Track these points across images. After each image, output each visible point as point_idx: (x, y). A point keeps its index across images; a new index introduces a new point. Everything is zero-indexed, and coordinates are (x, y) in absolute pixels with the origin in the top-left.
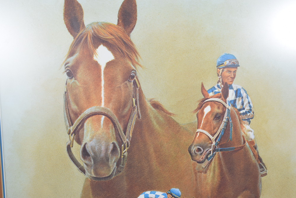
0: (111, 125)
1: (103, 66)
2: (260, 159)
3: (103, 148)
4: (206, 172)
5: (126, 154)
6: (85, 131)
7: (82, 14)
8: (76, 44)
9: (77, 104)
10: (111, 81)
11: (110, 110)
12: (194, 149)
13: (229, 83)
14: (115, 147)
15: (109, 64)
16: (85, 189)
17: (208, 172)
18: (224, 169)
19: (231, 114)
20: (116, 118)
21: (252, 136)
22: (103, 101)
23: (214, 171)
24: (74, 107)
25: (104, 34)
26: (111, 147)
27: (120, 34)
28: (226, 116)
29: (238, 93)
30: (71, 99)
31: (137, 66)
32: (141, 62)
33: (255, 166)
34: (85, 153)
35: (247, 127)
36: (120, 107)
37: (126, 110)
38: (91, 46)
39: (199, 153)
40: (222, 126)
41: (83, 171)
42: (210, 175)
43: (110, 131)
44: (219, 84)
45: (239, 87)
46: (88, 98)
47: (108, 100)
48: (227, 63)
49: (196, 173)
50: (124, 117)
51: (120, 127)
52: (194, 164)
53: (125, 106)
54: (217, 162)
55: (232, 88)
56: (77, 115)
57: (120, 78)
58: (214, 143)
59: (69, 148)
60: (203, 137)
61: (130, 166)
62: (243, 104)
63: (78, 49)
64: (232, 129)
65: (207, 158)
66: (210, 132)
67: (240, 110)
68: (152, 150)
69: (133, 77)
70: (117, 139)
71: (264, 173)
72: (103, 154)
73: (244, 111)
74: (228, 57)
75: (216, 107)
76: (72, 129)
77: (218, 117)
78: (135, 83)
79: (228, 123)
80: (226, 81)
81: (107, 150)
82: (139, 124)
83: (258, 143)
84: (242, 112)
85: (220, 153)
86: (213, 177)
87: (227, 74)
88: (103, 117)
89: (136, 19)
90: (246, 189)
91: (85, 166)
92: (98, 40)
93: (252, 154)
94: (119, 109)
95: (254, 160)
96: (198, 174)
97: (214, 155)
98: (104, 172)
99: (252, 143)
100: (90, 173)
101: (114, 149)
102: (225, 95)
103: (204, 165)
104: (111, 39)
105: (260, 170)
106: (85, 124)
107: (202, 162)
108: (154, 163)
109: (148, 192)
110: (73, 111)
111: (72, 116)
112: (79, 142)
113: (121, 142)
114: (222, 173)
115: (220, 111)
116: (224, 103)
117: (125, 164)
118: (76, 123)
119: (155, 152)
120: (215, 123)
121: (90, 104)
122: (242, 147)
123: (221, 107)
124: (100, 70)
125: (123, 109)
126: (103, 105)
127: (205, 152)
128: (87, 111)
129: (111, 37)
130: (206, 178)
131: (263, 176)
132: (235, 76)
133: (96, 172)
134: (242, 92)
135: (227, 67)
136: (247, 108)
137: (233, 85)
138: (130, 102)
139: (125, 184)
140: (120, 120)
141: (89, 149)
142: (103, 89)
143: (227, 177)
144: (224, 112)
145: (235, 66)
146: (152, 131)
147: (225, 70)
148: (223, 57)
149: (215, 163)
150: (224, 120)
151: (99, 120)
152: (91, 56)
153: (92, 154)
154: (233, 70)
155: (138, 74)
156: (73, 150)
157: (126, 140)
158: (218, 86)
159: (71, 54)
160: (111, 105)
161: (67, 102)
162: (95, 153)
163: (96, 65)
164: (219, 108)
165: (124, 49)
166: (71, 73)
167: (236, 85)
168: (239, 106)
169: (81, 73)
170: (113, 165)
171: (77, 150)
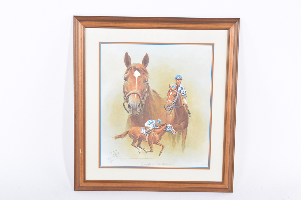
0: (138, 97)
1: (137, 77)
2: (189, 111)
3: (135, 105)
4: (170, 114)
5: (143, 107)
6: (130, 99)
7: (130, 60)
8: (128, 70)
9: (127, 90)
10: (139, 83)
11: (138, 92)
12: (166, 106)
13: (179, 85)
14: (139, 104)
15: (139, 77)
16: (128, 118)
17: (171, 114)
18: (176, 114)
19: (179, 95)
20: (140, 95)
21: (186, 103)
22: (136, 89)
23: (173, 114)
24: (126, 91)
25: (138, 67)
26: (138, 105)
27: (143, 67)
28: (177, 96)
29: (182, 88)
30: (125, 88)
31: (148, 78)
32: (149, 76)
33: (187, 113)
34: (129, 106)
35: (184, 100)
36: (142, 91)
37: (144, 92)
38: (133, 71)
39: (168, 108)
40: (176, 99)
41: (128, 112)
42: (171, 115)
43: (138, 99)
44: (175, 85)
45: (182, 86)
46: (131, 88)
47: (138, 89)
48: (178, 78)
49: (166, 115)
50: (143, 94)
51: (142, 98)
52: (166, 111)
53: (143, 91)
54: (174, 111)
55: (180, 86)
56: (127, 93)
57: (142, 82)
58: (173, 105)
59: (124, 104)
60: (169, 102)
61: (144, 111)
62: (183, 92)
63: (129, 72)
64: (179, 100)
65: (170, 109)
66: (172, 101)
67: (182, 94)
68: (152, 106)
69: (147, 81)
70: (140, 102)
71: (190, 115)
72: (135, 107)
73: (183, 94)
74: (178, 76)
75: (174, 92)
76: (125, 98)
77: (175, 96)
78: (147, 83)
79: (178, 98)
80: (178, 84)
81: (137, 105)
82: (148, 97)
83: (188, 105)
84: (183, 95)
85: (175, 108)
86: (172, 116)
87: (178, 82)
88: (136, 94)
89: (148, 63)
90: (183, 121)
91: (129, 111)
92: (135, 69)
93: (186, 109)
94: (141, 92)
95: (186, 111)
96: (167, 115)
97: (173, 109)
98: (135, 113)
99: (186, 105)
100: (131, 113)
101: (139, 105)
102: (177, 89)
103: (169, 112)
104: (140, 69)
105: (188, 114)
106: (130, 96)
107: (169, 111)
108: (152, 110)
109: (150, 120)
110: (126, 92)
111: (125, 93)
112: (127, 102)
113: (141, 103)
114: (175, 115)
115: (175, 94)
116: (177, 91)
117: (142, 110)
118: (127, 96)
119: (153, 107)
120: (173, 98)
121: (132, 90)
122: (183, 106)
123: (176, 93)
124: (136, 79)
125: (143, 92)
126: (136, 90)
127: (170, 108)
128: (131, 92)
129: (140, 68)
130: (170, 116)
131: (189, 116)
132: (181, 82)
133: (132, 113)
134: (183, 88)
135: (178, 79)
136: (185, 93)
137: (180, 85)
138: (145, 90)
139: (142, 117)
140: (141, 96)
141: (130, 105)
142: (136, 85)
143: (177, 116)
144: (177, 94)
145: (181, 79)
146: (152, 100)
147: (178, 80)
148: (177, 76)
149: (173, 111)
150: (177, 97)
151: (134, 95)
152: (133, 74)
153: (131, 107)
154: (180, 80)
155: (148, 81)
156: (125, 105)
157: (143, 102)
158: (175, 86)
159: (126, 73)
160: (139, 90)
161: (124, 89)
162: (132, 106)
163: (135, 77)
164: (175, 93)
165: (144, 72)
166: (126, 79)
167: (181, 86)
168: (182, 93)
169: (129, 79)
170: (138, 110)
171: (126, 105)
